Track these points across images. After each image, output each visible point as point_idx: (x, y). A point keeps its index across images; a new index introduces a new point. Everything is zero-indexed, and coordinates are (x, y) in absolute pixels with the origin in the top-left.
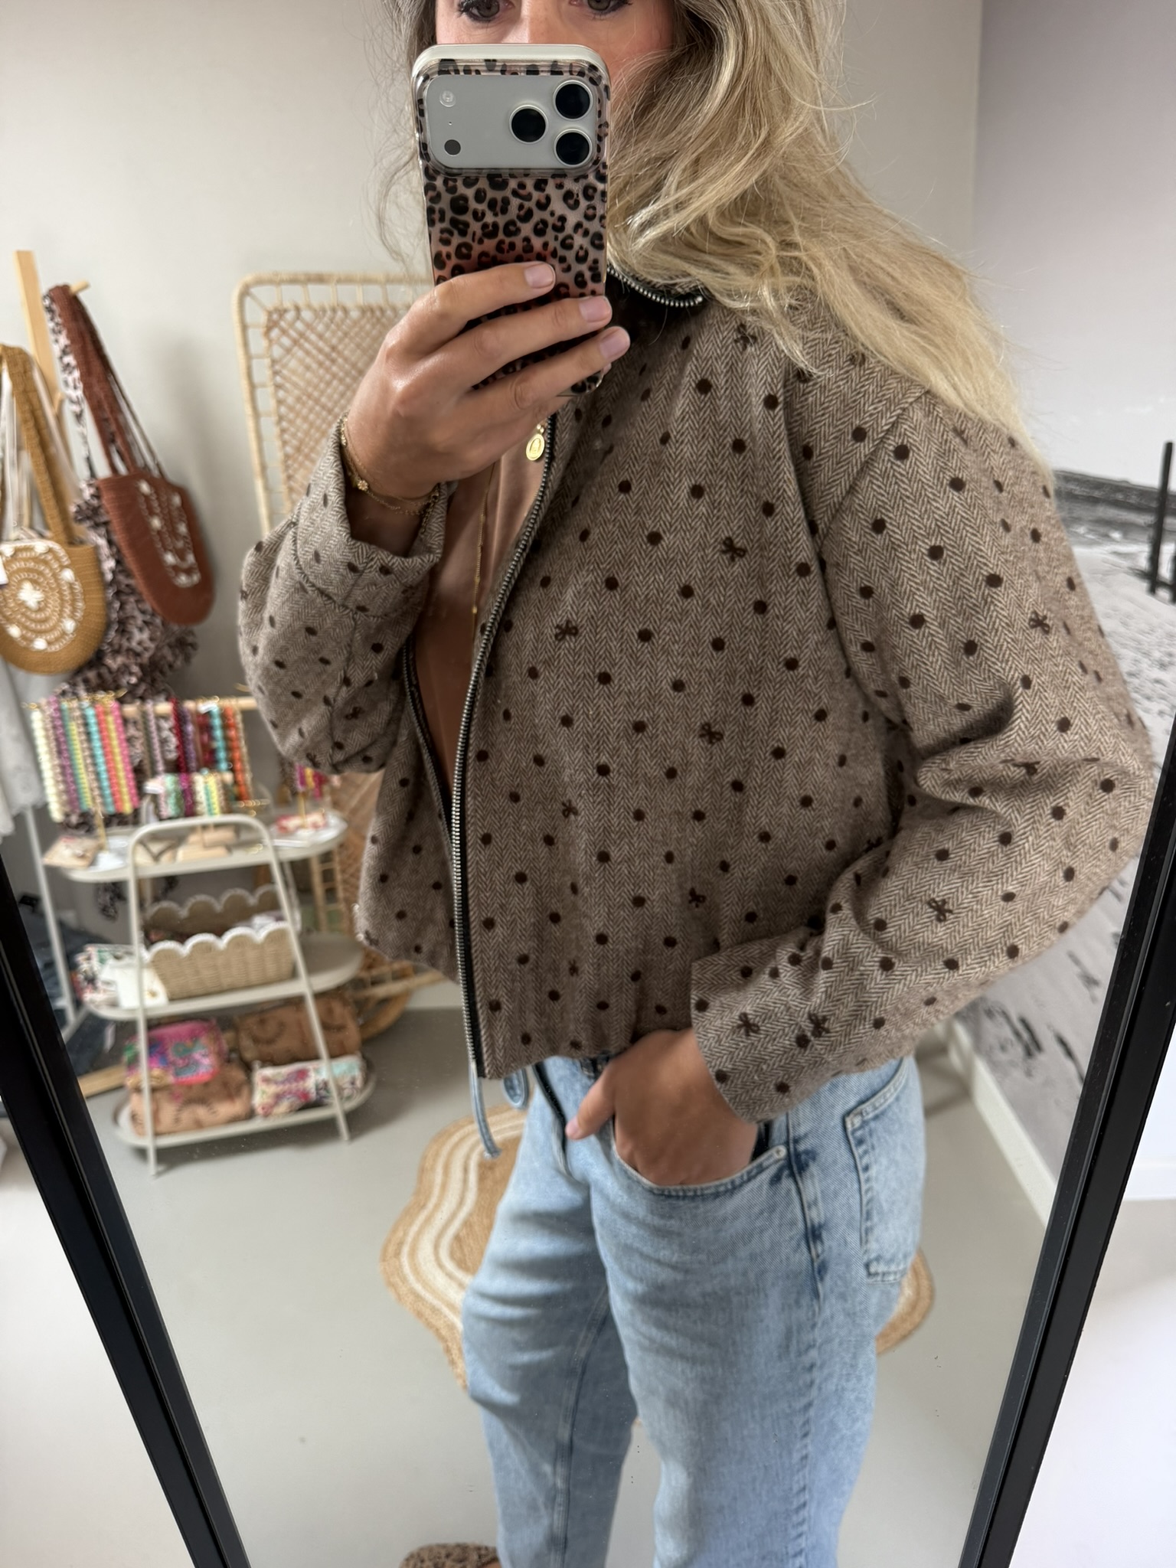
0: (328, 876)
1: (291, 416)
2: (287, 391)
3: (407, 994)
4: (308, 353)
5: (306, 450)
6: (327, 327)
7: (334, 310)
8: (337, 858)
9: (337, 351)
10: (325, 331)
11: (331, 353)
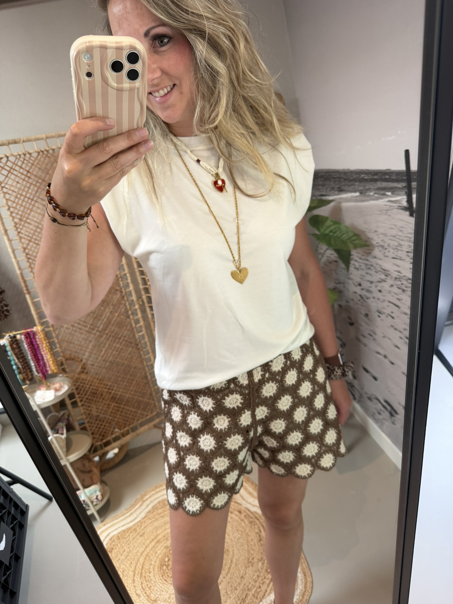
0: (74, 404)
1: (14, 205)
2: (9, 194)
4: (16, 176)
5: (24, 219)
6: (23, 163)
7: (25, 155)
8: (77, 396)
9: (30, 173)
10: (22, 165)
11: (27, 174)
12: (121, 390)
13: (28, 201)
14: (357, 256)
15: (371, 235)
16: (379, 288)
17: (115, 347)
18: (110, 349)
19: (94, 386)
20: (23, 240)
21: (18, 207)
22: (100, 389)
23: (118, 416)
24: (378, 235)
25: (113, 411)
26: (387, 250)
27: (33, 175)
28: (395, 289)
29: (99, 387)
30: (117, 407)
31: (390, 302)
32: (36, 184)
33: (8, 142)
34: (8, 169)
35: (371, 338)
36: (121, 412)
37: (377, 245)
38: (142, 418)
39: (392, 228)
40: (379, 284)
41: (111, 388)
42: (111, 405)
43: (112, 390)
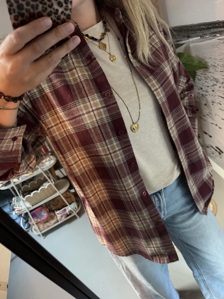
14: (199, 73)
15: (207, 60)
16: (213, 89)
24: (212, 60)
26: (217, 67)
28: (222, 89)
31: (219, 96)
35: (208, 116)
37: (211, 65)
40: (212, 87)
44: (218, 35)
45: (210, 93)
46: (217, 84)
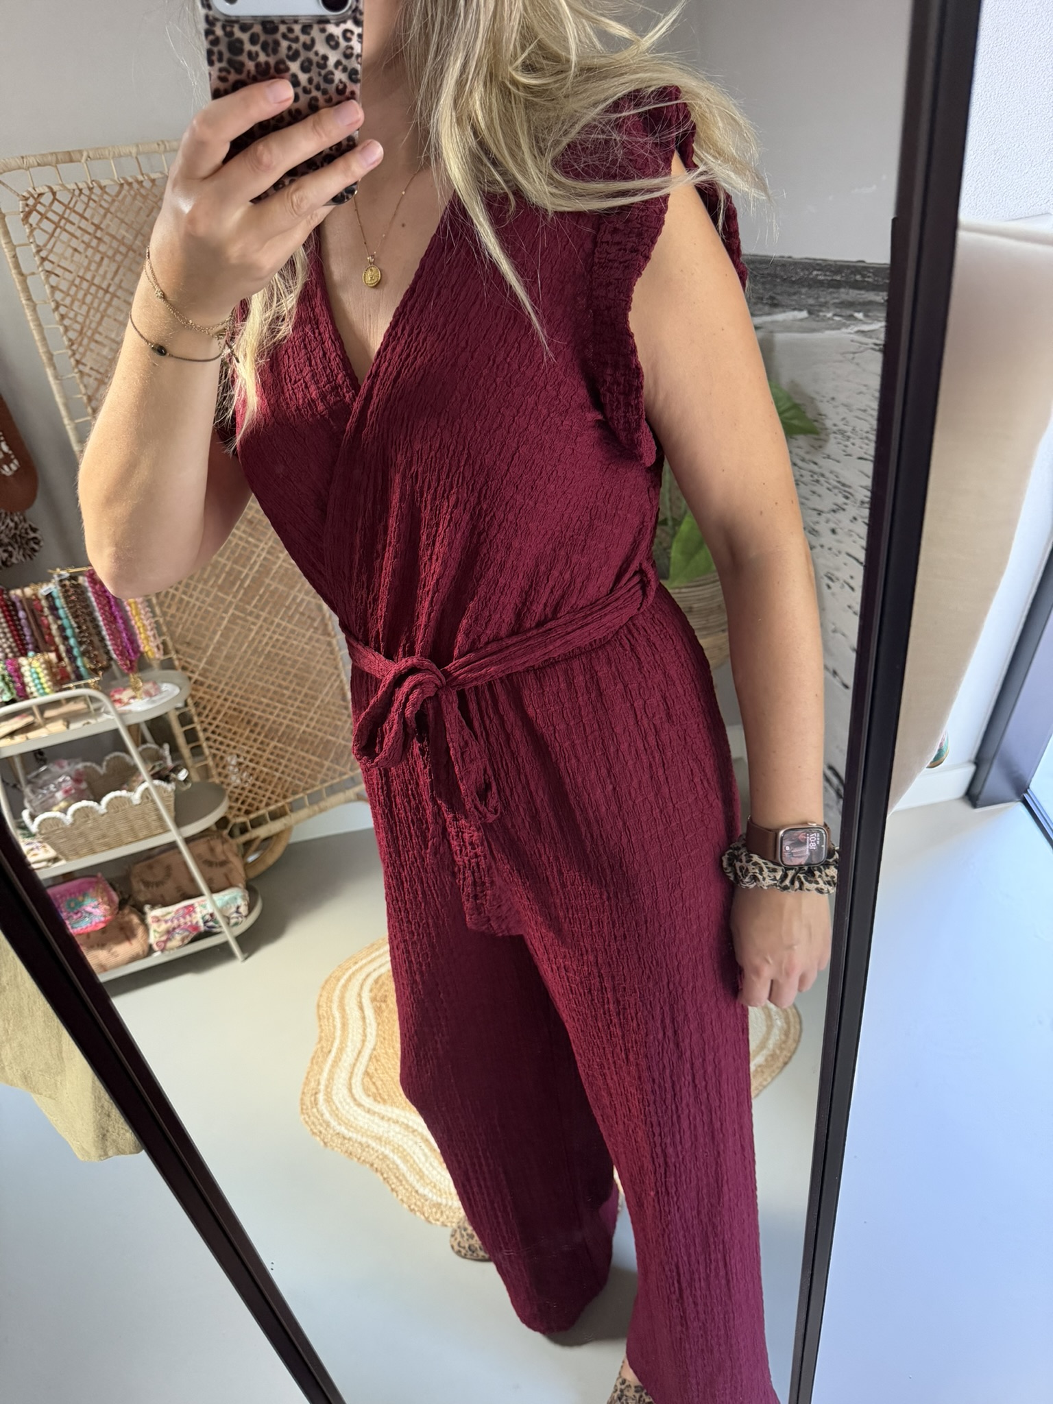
0: (191, 736)
1: (68, 301)
2: (58, 276)
3: (288, 830)
4: (72, 235)
5: (89, 333)
6: (87, 205)
8: (196, 719)
9: (102, 229)
10: (85, 210)
11: (95, 232)
12: (290, 716)
13: (97, 292)
15: (824, 407)
16: (832, 525)
17: (279, 625)
18: (268, 630)
19: (232, 702)
20: (86, 379)
21: (77, 304)
22: (245, 709)
23: (281, 768)
24: (836, 407)
25: (272, 757)
26: (852, 440)
27: (108, 234)
28: (859, 527)
29: (244, 705)
30: (281, 749)
31: (848, 555)
32: (114, 255)
33: (54, 158)
34: (56, 218)
36: (289, 760)
37: (835, 429)
38: (333, 778)
39: (860, 393)
40: (831, 516)
41: (269, 709)
42: (268, 745)
43: (271, 713)
44: (860, 315)
45: (823, 540)
46: (846, 504)
